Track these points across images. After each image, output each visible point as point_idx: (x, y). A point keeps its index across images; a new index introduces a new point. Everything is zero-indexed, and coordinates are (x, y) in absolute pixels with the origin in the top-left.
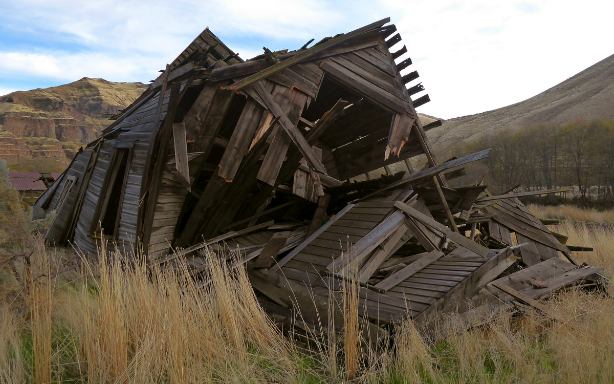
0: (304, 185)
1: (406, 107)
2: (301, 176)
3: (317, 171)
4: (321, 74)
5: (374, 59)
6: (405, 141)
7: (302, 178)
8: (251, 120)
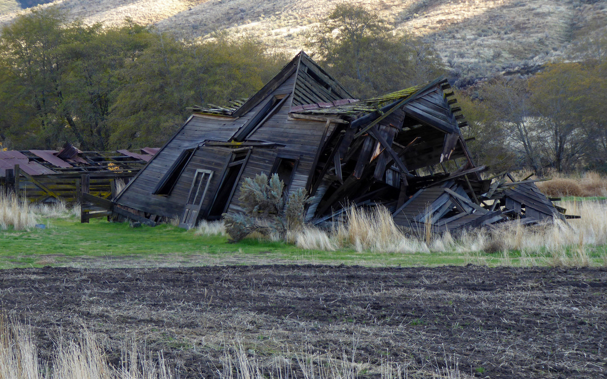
0: (392, 178)
1: (454, 129)
2: (390, 172)
3: (404, 173)
4: (404, 114)
5: (434, 99)
6: (453, 149)
7: (390, 174)
8: (369, 146)
